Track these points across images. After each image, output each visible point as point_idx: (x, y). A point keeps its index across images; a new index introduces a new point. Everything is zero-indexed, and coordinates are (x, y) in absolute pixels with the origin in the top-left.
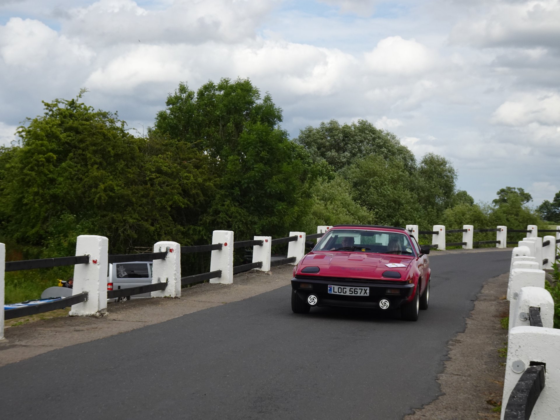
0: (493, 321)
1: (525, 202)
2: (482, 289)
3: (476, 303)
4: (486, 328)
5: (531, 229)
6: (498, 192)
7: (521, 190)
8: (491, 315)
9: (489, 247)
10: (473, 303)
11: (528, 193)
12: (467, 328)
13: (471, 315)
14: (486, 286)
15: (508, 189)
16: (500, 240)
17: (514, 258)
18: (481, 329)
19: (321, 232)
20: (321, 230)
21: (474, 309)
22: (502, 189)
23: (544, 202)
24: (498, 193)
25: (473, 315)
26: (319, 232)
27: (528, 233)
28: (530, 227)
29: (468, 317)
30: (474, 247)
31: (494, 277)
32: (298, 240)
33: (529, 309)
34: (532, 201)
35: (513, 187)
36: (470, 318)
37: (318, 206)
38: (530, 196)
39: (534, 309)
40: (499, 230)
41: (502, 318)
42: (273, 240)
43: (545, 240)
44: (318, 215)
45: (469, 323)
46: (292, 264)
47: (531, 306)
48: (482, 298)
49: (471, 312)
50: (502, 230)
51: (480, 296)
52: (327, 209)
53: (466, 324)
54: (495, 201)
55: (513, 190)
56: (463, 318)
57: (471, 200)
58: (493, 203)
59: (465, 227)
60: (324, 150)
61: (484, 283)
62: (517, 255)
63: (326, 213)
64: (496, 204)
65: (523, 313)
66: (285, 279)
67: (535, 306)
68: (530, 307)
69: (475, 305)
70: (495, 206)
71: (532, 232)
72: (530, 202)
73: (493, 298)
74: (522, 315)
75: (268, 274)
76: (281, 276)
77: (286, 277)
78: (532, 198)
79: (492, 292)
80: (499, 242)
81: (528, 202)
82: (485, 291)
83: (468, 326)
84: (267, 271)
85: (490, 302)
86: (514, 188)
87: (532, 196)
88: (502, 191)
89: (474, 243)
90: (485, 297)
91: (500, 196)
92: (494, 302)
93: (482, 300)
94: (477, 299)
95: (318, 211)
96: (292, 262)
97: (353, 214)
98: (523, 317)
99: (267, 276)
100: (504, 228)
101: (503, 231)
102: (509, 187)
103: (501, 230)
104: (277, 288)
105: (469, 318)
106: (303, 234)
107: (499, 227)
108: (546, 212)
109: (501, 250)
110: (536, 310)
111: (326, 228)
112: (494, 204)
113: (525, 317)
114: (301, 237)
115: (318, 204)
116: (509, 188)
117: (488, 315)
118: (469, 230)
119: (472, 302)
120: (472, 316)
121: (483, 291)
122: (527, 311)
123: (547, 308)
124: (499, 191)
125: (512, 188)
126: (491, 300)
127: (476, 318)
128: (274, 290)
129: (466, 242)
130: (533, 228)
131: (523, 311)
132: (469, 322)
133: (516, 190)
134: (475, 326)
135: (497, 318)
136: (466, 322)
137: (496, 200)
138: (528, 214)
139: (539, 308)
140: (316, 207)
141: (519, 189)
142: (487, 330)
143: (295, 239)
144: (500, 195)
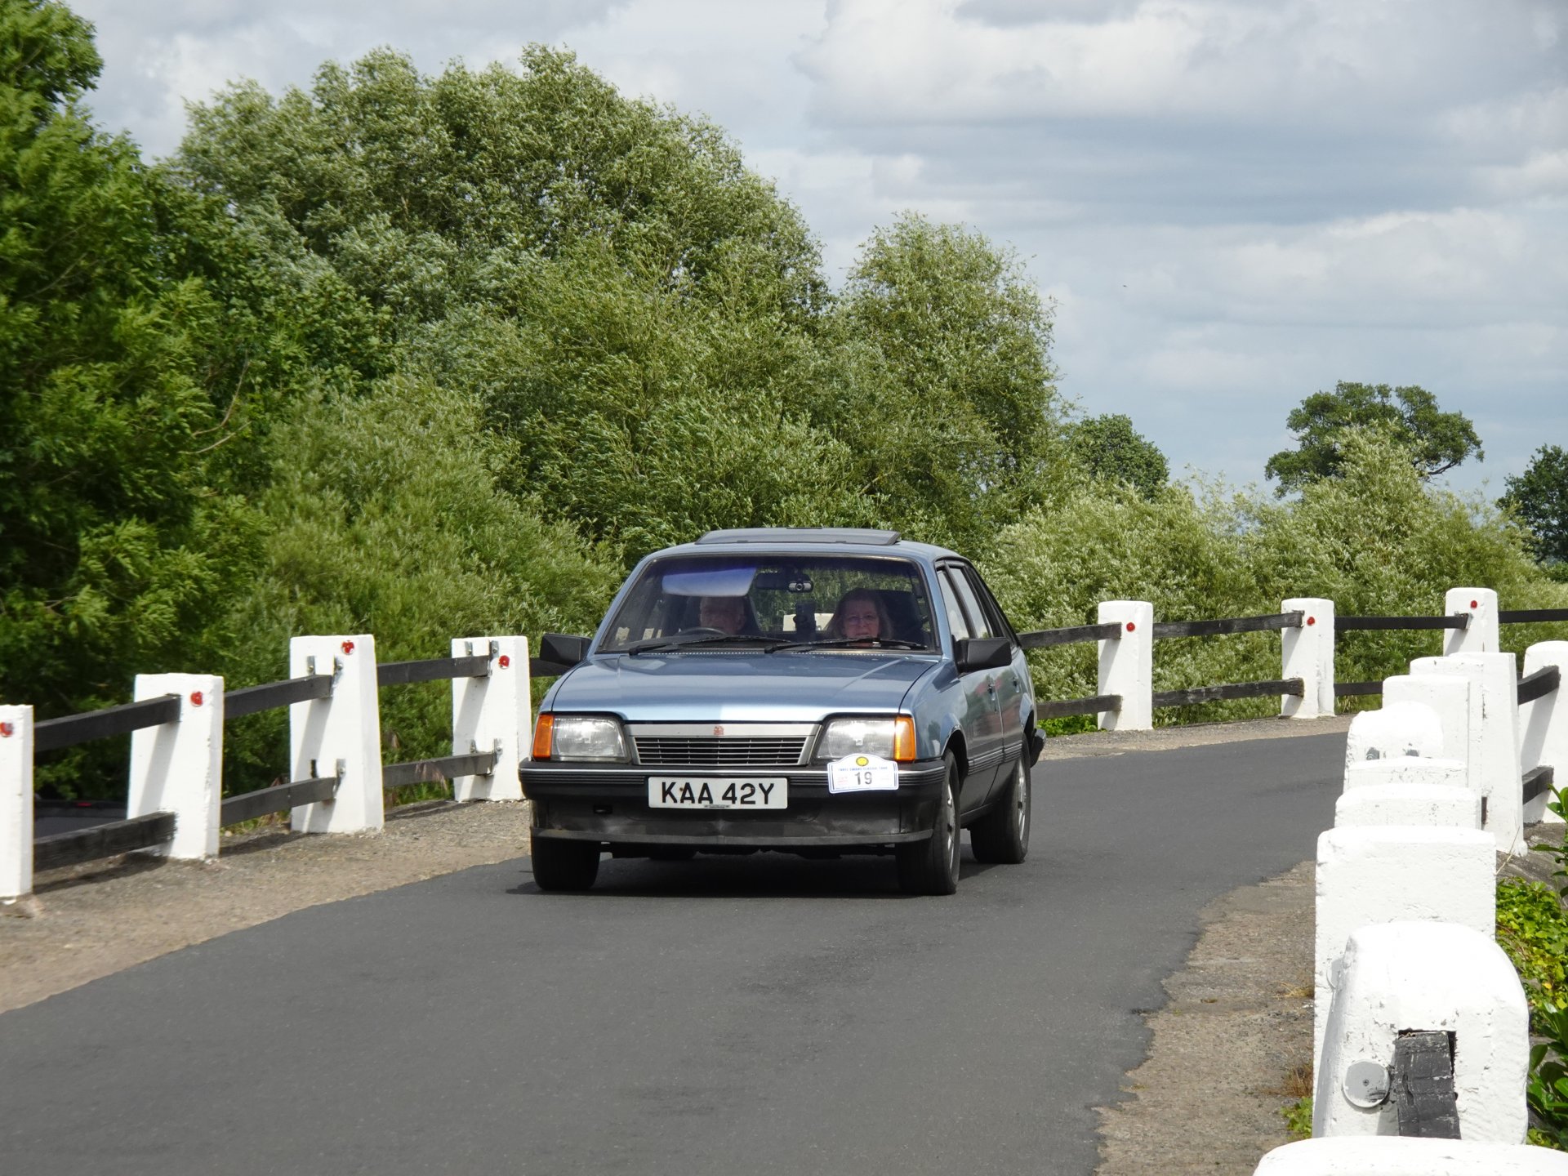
0: (1249, 1120)
1: (1444, 463)
2: (1194, 948)
3: (1157, 1023)
4: (1209, 1156)
5: (1465, 609)
6: (1296, 414)
7: (1417, 399)
8: (1239, 1087)
9: (1240, 715)
10: (1145, 1020)
11: (1459, 416)
12: (1106, 1160)
13: (1130, 1090)
14: (1219, 927)
15: (1347, 397)
16: (1297, 676)
17: (1356, 768)
18: (1182, 1164)
19: (312, 670)
20: (311, 661)
21: (1147, 1059)
22: (1316, 396)
23: (1540, 457)
24: (1296, 422)
25: (1139, 1092)
26: (298, 671)
27: (1449, 633)
28: (1457, 600)
29: (1112, 1106)
30: (1158, 721)
31: (1263, 880)
32: (182, 718)
33: (1395, 1042)
34: (1480, 457)
35: (1375, 383)
36: (1126, 1106)
37: (311, 527)
38: (1466, 429)
39: (1423, 1044)
40: (1296, 621)
41: (1294, 1101)
42: (43, 724)
43: (1531, 668)
44: (312, 578)
45: (1118, 1134)
46: (153, 850)
47: (1404, 1028)
48: (1196, 995)
49: (1130, 1074)
50: (1311, 621)
51: (1183, 985)
52: (357, 541)
53: (1101, 1139)
54: (1283, 467)
55: (1378, 400)
56: (1088, 1107)
57: (1149, 464)
58: (1270, 477)
59: (1109, 611)
60: (337, 215)
61: (1206, 915)
62: (1373, 754)
63: (354, 566)
64: (1286, 483)
65: (1364, 1065)
66: (116, 937)
67: (1427, 1026)
68: (1402, 1033)
69: (1152, 1033)
70: (1281, 492)
71: (1472, 626)
72: (1469, 460)
73: (1251, 993)
74: (1362, 1074)
75: (23, 915)
76: (94, 920)
77: (123, 927)
78: (1478, 444)
79: (1247, 959)
80: (1296, 688)
81: (1456, 461)
82: (1209, 958)
83: (1113, 1150)
84: (16, 893)
85: (1237, 1017)
86: (1384, 391)
87: (1477, 429)
88: (1318, 408)
89: (1159, 700)
90: (1209, 992)
91: (1303, 439)
92: (1257, 1016)
93: (1189, 1009)
94: (1162, 1002)
95: (309, 555)
96: (154, 843)
97: (505, 567)
98: (1365, 1090)
99: (17, 922)
100: (1321, 612)
101: (1314, 626)
102: (1351, 386)
103: (1305, 619)
104: (71, 986)
105: (1121, 1110)
106: (210, 684)
107: (1290, 605)
108: (1554, 514)
109: (1305, 733)
110: (1432, 1050)
111: (340, 645)
112: (1276, 481)
113: (1373, 1086)
114: (197, 699)
115: (308, 514)
116: (1353, 393)
117: (1224, 1086)
118: (1131, 627)
119: (1136, 1018)
120: (1135, 1097)
121: (1198, 958)
122: (1385, 1055)
123: (1490, 1031)
124: (1301, 407)
125: (1369, 391)
126: (1237, 1008)
127: (1156, 1104)
128: (58, 1002)
129: (1114, 694)
130: (1474, 605)
131: (1367, 1057)
132: (1117, 1127)
133: (1395, 402)
134: (1150, 1148)
135: (1269, 1101)
136: (1102, 1131)
137: (1286, 455)
138: (1459, 528)
139: (1452, 1036)
140: (300, 532)
141: (1407, 395)
142: (1213, 1167)
143: (165, 712)
144: (1307, 430)
